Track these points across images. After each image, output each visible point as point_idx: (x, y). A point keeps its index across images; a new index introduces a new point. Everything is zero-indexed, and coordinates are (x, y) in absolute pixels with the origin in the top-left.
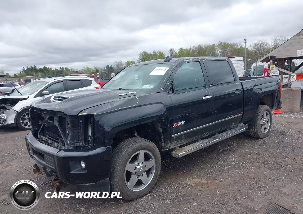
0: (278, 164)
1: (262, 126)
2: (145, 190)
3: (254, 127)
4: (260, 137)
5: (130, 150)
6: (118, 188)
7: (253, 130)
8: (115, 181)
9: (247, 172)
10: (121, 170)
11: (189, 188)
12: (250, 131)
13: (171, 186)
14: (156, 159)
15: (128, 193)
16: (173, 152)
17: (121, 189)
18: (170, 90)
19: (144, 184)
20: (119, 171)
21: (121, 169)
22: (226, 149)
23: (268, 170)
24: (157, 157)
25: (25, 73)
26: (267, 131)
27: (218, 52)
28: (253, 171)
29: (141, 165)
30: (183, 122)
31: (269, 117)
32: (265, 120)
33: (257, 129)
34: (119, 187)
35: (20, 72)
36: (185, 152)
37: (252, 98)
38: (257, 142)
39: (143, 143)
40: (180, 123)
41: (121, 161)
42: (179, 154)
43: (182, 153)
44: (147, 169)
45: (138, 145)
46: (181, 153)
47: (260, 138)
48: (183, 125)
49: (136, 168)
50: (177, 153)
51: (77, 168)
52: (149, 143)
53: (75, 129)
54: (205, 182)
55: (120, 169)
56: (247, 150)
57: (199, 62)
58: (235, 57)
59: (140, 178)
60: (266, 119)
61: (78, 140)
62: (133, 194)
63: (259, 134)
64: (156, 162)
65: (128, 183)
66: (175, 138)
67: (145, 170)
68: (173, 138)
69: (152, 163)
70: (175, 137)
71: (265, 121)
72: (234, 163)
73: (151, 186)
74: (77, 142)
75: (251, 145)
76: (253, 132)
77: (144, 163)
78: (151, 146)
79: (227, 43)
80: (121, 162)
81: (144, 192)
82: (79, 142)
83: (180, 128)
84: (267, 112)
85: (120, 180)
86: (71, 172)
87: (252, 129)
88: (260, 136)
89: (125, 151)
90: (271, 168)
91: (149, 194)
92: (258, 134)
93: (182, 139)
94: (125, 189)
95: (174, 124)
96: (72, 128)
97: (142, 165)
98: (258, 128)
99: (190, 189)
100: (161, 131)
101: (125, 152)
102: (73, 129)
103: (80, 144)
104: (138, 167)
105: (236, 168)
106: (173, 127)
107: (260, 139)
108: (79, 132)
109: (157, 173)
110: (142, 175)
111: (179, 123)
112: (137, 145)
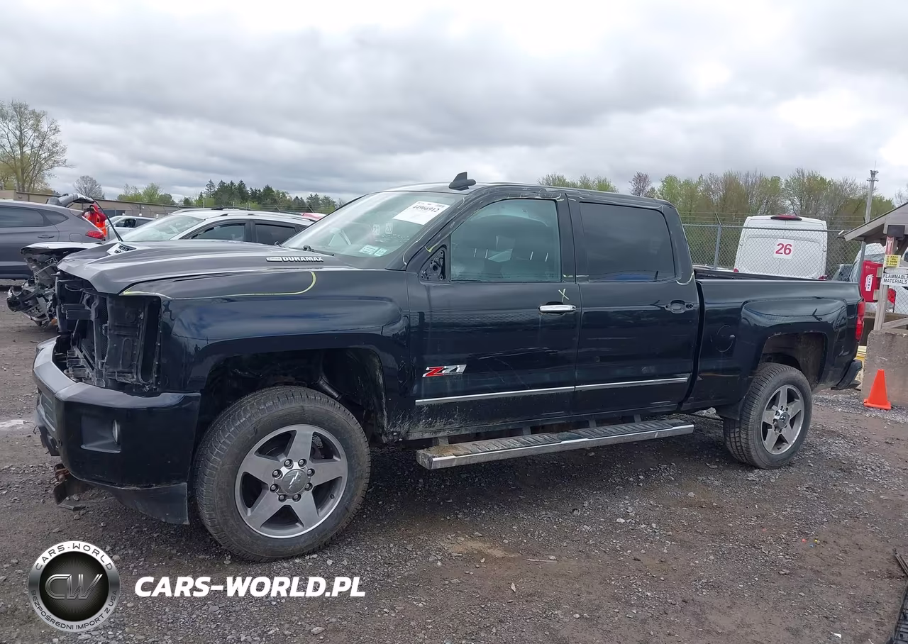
0: (754, 547)
1: (770, 431)
2: (302, 540)
3: (740, 428)
4: (756, 463)
5: (263, 416)
6: (210, 515)
7: (735, 438)
8: (204, 493)
9: (644, 552)
10: (226, 467)
11: (441, 560)
12: (728, 439)
13: (392, 545)
14: (350, 458)
15: (243, 537)
16: (421, 452)
17: (220, 521)
18: (435, 268)
19: (302, 523)
20: (217, 469)
21: (223, 465)
22: (631, 479)
23: (712, 557)
24: (354, 452)
25: (213, 200)
26: (786, 448)
27: (788, 202)
28: (665, 551)
29: (296, 465)
30: (461, 369)
31: (798, 405)
32: (781, 412)
33: (747, 434)
34: (214, 515)
35: (201, 195)
36: (454, 457)
37: (733, 336)
38: (740, 475)
39: (308, 406)
40: (447, 370)
41: (228, 442)
42: (434, 459)
43: (443, 457)
44: (316, 481)
45: (293, 406)
46: (439, 457)
47: (757, 467)
48: (458, 376)
49: (279, 472)
50: (429, 455)
51: (103, 438)
52: (330, 409)
53: (123, 333)
54: (498, 553)
55: (221, 463)
56: (692, 494)
57: (555, 200)
58: (801, 220)
59: (289, 502)
60: (787, 409)
61: (131, 366)
62: (259, 542)
63: (753, 453)
64: (351, 468)
65: (249, 509)
66: (425, 409)
67: (310, 484)
68: (420, 407)
69: (337, 468)
70: (427, 406)
71: (782, 415)
72: (623, 521)
73: (325, 533)
74: (126, 370)
75: (716, 483)
76: (735, 442)
77: (310, 465)
78: (337, 417)
79: (821, 178)
80: (229, 445)
81: (298, 547)
82: (131, 373)
83: (448, 382)
84: (793, 389)
85: (218, 495)
86: (83, 447)
87: (732, 435)
88: (756, 459)
89: (248, 416)
90: (724, 554)
91: (315, 556)
92: (749, 452)
93: (451, 416)
94: (232, 522)
95: (428, 369)
96: (115, 330)
97: (299, 468)
98: (750, 433)
99: (439, 563)
100: (381, 381)
101: (244, 419)
102: (116, 333)
103: (133, 378)
104: (284, 470)
105: (619, 535)
106: (424, 375)
107: (756, 471)
108: (135, 344)
109: (351, 500)
110: (300, 496)
111: (445, 367)
112: (287, 406)
